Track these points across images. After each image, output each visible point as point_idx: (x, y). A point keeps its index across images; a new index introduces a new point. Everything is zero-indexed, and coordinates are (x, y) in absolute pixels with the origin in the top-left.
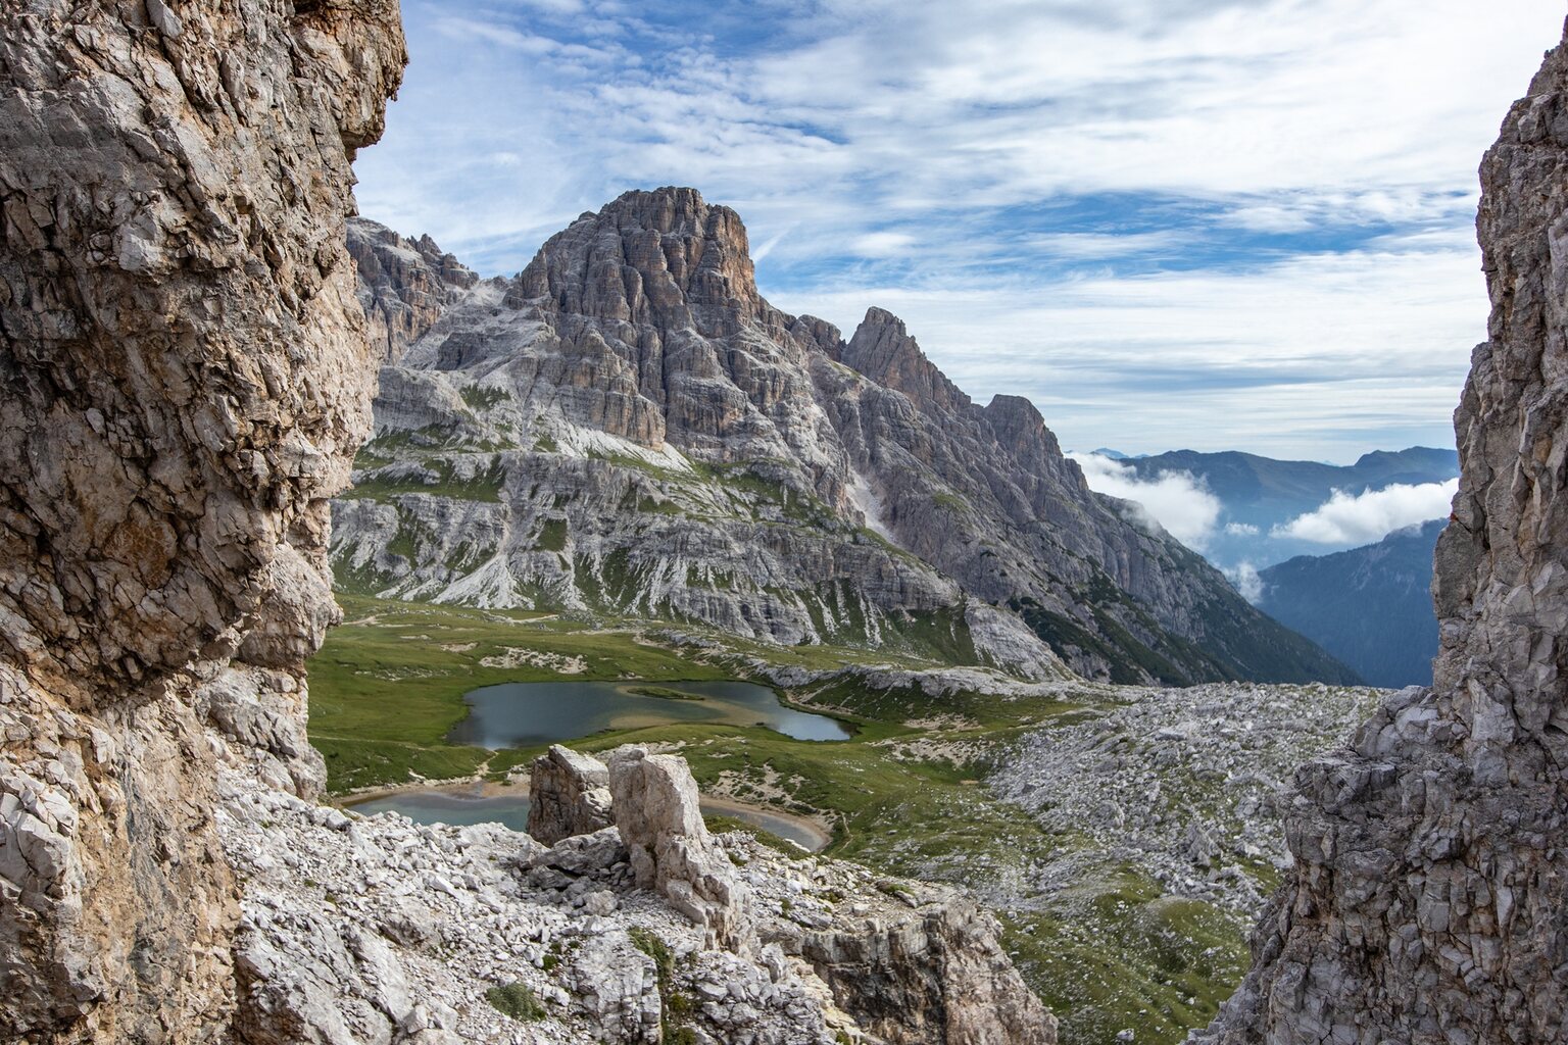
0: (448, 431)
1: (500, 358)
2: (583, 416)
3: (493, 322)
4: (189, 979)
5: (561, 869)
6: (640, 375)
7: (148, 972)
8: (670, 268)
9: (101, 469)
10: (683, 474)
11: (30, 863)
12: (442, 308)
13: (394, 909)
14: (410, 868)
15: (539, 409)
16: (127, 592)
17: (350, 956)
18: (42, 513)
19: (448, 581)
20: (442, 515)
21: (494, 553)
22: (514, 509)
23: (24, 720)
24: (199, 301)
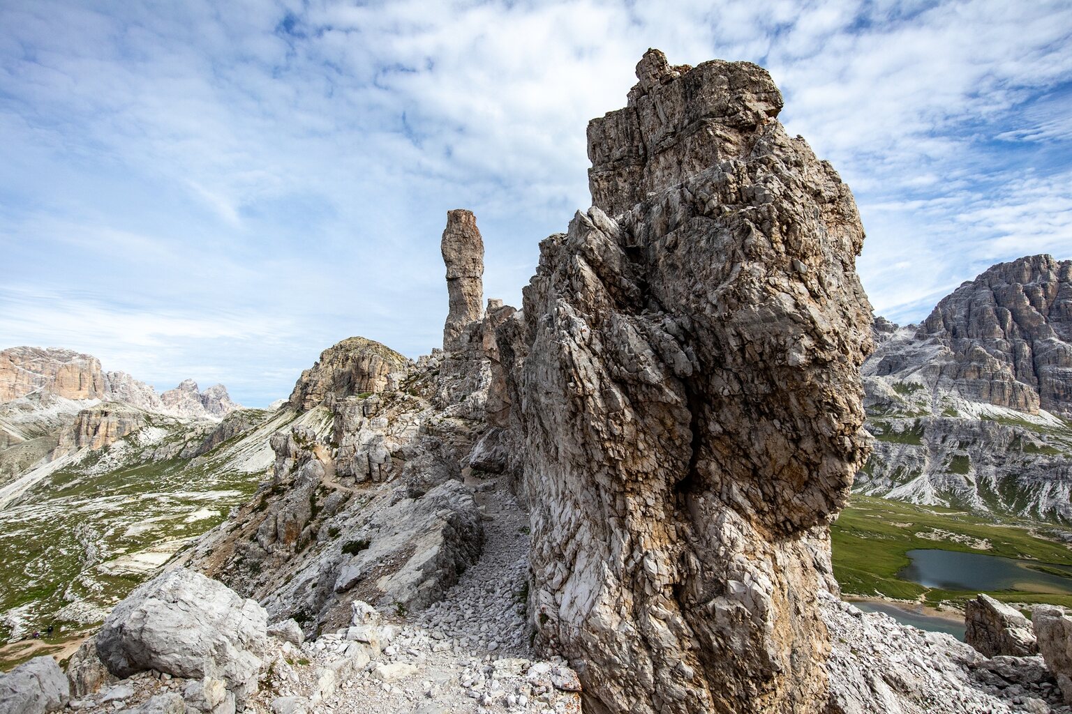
0: (886, 407)
1: (916, 367)
2: (975, 396)
3: (909, 348)
4: (810, 675)
5: (999, 675)
6: (1016, 369)
7: (796, 666)
8: (1032, 304)
9: (779, 443)
10: (1058, 429)
11: (755, 604)
12: (878, 344)
13: (891, 668)
14: (898, 647)
15: (943, 392)
16: (788, 494)
17: (868, 688)
18: (755, 460)
19: (892, 487)
20: (885, 451)
21: (920, 473)
22: (931, 449)
23: (751, 543)
24: (820, 375)
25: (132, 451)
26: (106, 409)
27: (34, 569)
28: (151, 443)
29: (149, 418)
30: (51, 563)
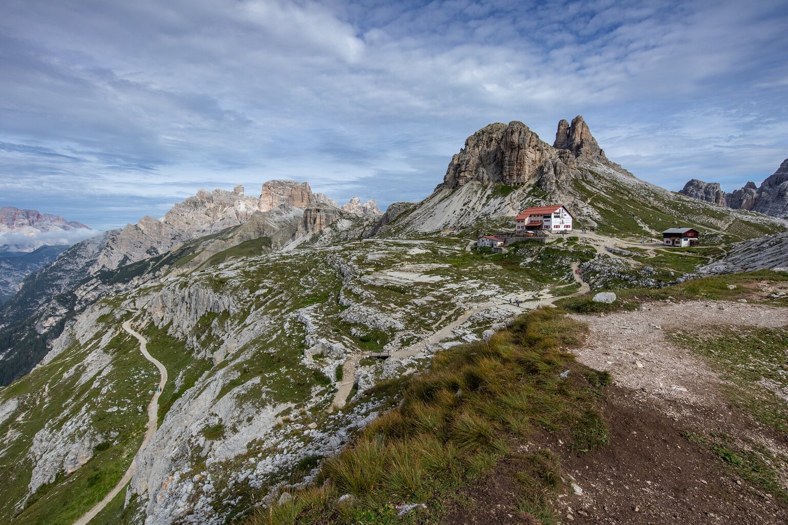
25: (335, 234)
26: (318, 208)
27: (307, 283)
28: (344, 229)
29: (341, 214)
30: (317, 279)
